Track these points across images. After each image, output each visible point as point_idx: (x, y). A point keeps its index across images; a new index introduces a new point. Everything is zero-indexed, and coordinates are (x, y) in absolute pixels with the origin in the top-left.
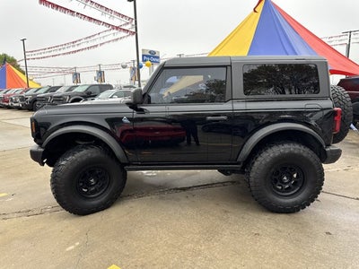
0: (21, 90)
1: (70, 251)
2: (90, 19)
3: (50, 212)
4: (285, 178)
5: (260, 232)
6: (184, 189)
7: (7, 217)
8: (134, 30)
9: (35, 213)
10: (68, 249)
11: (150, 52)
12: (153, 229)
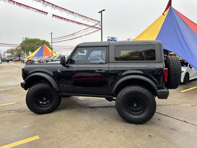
0: (47, 57)
1: (24, 128)
2: (77, 23)
3: (28, 112)
4: (135, 105)
5: (114, 131)
6: (93, 108)
7: (10, 112)
8: (101, 28)
9: (22, 111)
10: (24, 127)
11: (112, 38)
12: (65, 123)
